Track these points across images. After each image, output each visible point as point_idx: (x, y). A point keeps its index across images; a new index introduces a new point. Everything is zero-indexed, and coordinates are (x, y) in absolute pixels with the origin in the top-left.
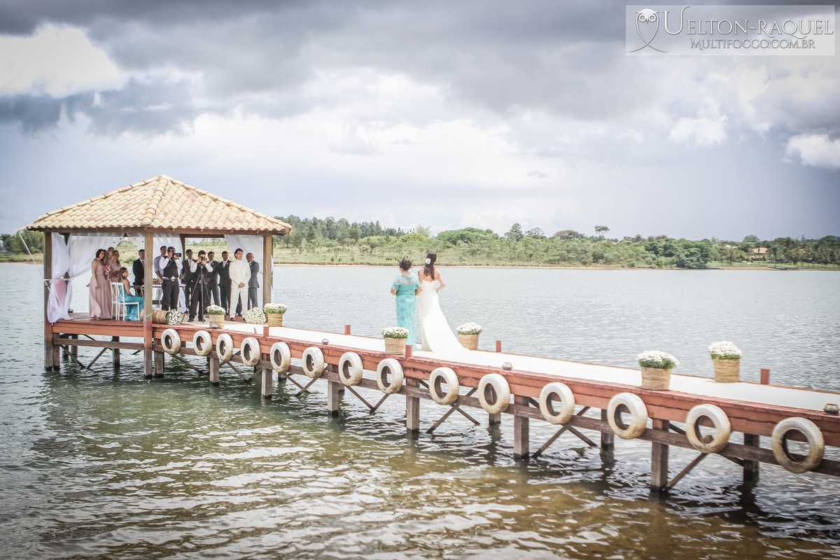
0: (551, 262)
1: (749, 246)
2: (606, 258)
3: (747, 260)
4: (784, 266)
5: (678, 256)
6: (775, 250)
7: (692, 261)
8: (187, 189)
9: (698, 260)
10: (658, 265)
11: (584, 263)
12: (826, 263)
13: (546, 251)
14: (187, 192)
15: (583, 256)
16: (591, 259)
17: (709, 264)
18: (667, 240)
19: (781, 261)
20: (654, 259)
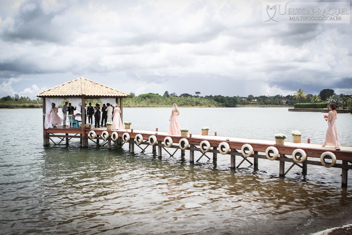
0: (181, 105)
1: (251, 99)
2: (200, 104)
3: (250, 104)
4: (263, 106)
5: (226, 103)
6: (260, 100)
7: (231, 104)
9: (233, 104)
10: (219, 106)
11: (193, 106)
12: (278, 105)
13: (179, 101)
15: (192, 103)
16: (195, 104)
17: (237, 105)
18: (222, 97)
19: (261, 104)
20: (217, 104)
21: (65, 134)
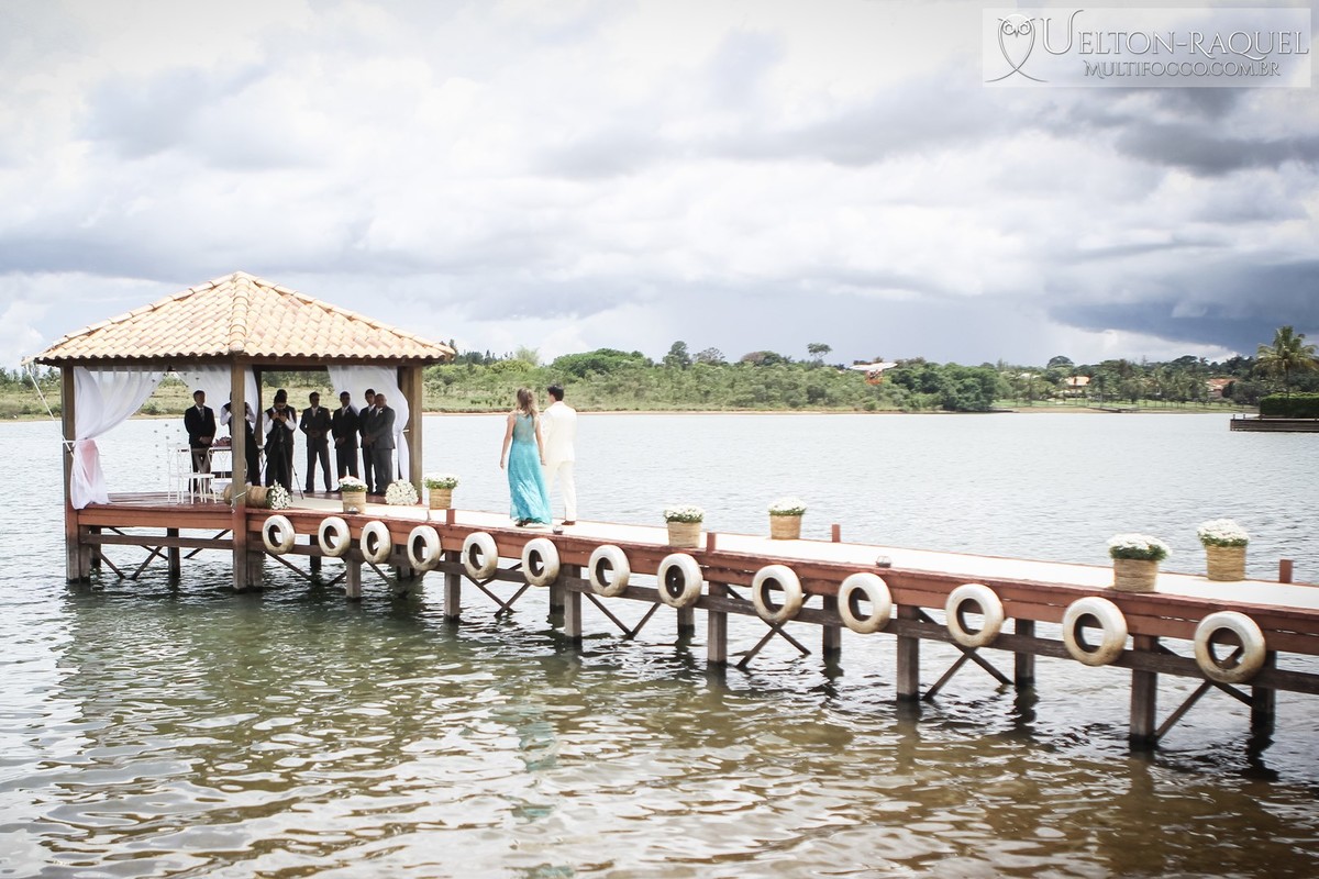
0: (741, 404)
1: (1058, 374)
2: (830, 396)
3: (1056, 397)
4: (1116, 405)
5: (945, 392)
6: (1102, 379)
7: (967, 399)
8: (281, 293)
9: (977, 398)
10: (913, 406)
11: (794, 405)
12: (1183, 400)
13: (732, 386)
14: (282, 299)
15: (792, 392)
16: (805, 398)
17: (995, 404)
18: (927, 366)
19: (1110, 398)
20: (906, 397)
21: (162, 532)
